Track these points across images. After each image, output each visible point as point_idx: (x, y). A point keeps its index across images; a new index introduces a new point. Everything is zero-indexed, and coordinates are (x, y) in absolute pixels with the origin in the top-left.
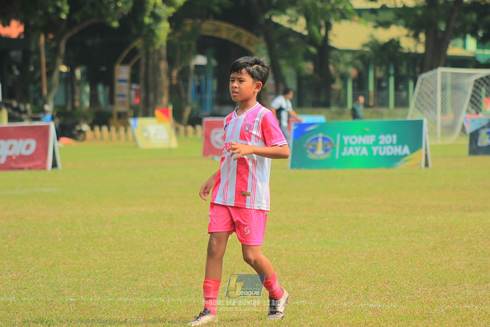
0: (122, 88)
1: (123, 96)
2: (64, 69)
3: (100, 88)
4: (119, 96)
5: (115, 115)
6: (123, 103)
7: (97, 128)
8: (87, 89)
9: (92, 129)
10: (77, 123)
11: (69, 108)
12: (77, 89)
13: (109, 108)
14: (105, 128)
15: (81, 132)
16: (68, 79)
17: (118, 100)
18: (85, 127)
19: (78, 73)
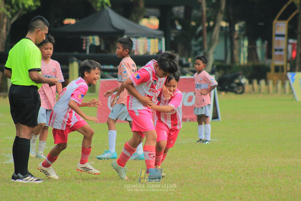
0: (280, 43)
1: (281, 50)
2: (224, 24)
3: (259, 43)
4: (276, 50)
5: (273, 69)
6: (280, 58)
7: (255, 82)
8: (246, 43)
9: (251, 82)
10: (236, 77)
11: (228, 62)
12: (236, 43)
13: (267, 62)
14: (263, 82)
15: (240, 84)
16: (228, 34)
17: (275, 54)
18: (244, 81)
19: (237, 27)
